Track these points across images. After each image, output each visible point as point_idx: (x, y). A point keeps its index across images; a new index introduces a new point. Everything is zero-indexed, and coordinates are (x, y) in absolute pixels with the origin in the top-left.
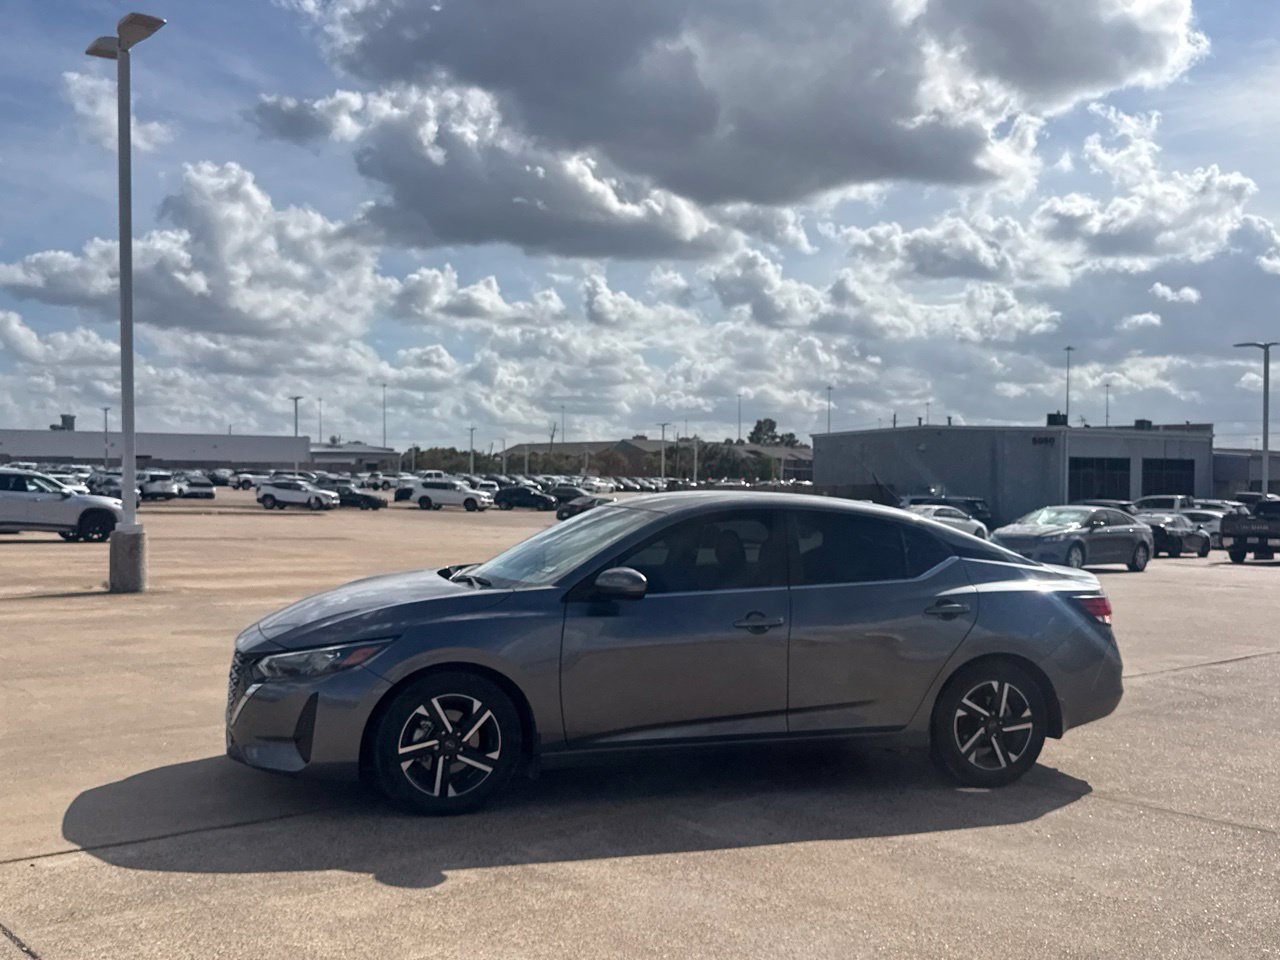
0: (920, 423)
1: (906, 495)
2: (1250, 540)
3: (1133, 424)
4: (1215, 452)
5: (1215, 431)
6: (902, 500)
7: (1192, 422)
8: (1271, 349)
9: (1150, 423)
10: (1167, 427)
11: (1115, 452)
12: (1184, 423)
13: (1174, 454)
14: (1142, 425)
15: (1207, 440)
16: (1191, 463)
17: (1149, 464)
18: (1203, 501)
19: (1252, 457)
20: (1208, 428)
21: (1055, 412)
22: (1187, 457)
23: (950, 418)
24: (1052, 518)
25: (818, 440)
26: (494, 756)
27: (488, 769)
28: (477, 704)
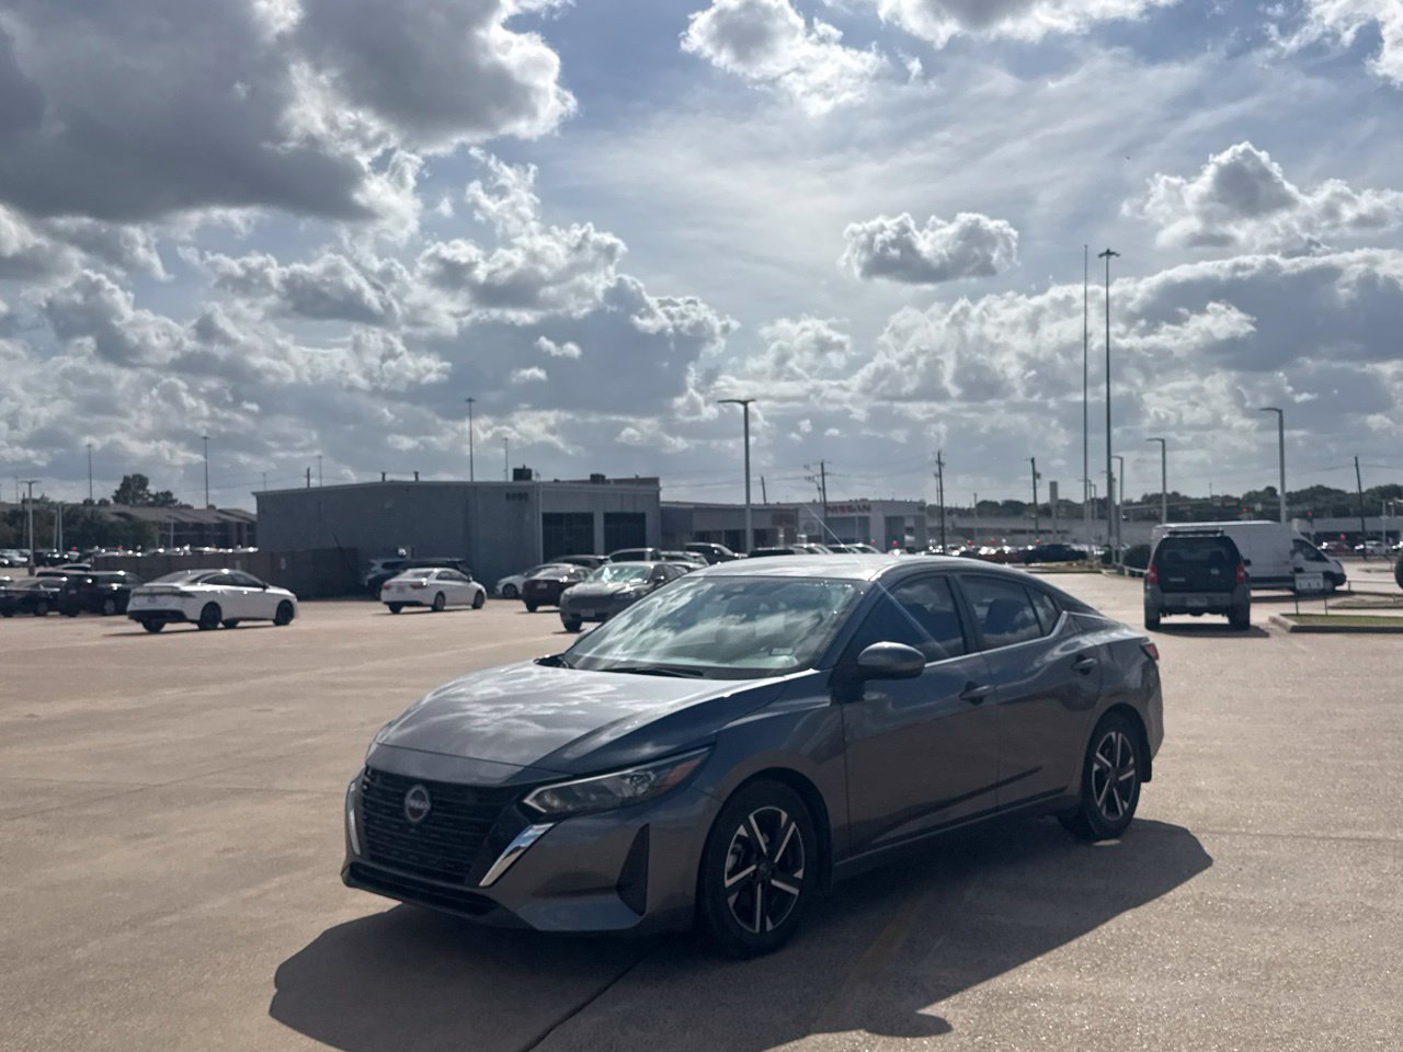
0: (383, 478)
1: (376, 557)
3: (588, 478)
4: (662, 505)
5: (662, 484)
6: (373, 565)
7: (641, 476)
9: (603, 477)
10: (618, 481)
11: (580, 507)
12: (634, 477)
13: (629, 509)
14: (597, 479)
15: (655, 493)
16: (642, 516)
17: (608, 517)
18: (666, 553)
19: (696, 509)
20: (655, 481)
21: (521, 467)
22: (639, 510)
23: (416, 474)
24: (615, 575)
25: (262, 498)
26: (799, 874)
27: (795, 891)
28: (784, 816)
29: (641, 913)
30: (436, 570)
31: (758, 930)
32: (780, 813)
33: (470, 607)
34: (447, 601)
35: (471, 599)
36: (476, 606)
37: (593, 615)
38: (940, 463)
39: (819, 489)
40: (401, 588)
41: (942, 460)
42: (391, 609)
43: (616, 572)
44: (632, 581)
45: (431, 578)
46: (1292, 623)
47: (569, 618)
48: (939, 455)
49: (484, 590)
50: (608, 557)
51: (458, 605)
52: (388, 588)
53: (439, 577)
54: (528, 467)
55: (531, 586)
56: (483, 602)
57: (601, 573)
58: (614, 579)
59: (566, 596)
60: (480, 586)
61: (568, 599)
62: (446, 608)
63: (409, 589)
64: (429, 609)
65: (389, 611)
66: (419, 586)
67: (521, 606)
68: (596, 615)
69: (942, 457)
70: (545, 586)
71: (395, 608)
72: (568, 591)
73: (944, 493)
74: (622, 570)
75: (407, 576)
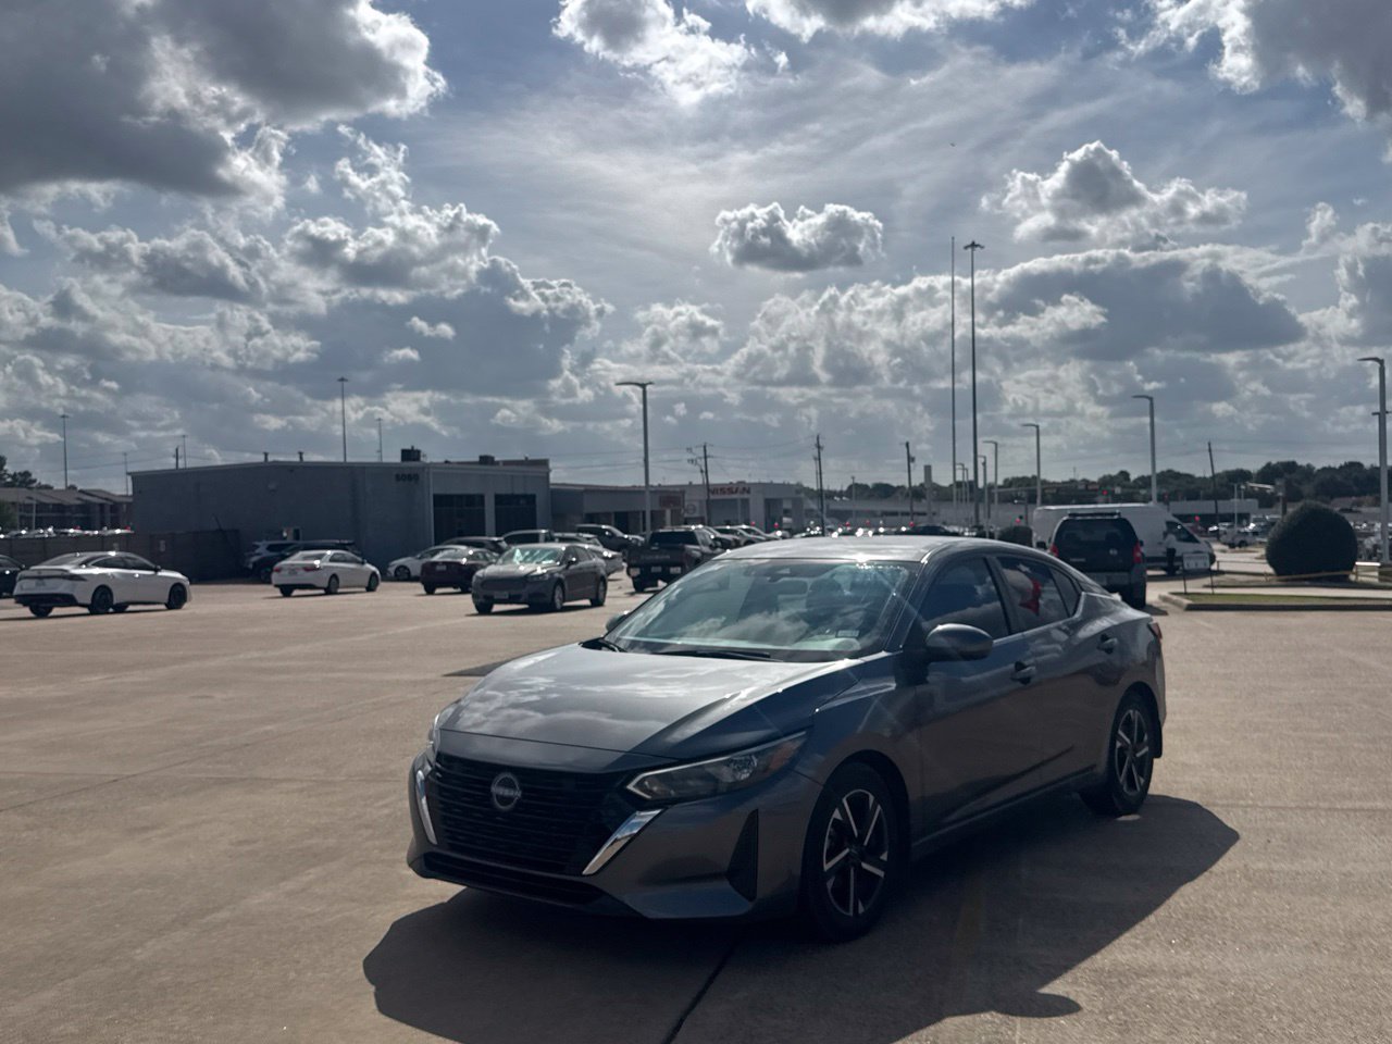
0: (266, 458)
1: (260, 540)
2: (654, 569)
3: (477, 459)
4: (552, 487)
5: (551, 465)
6: (257, 547)
7: (530, 457)
8: (648, 387)
9: (492, 458)
10: (506, 463)
11: (472, 490)
12: (523, 458)
13: (519, 491)
14: (486, 460)
15: (545, 475)
16: (532, 498)
17: (499, 499)
19: (586, 490)
20: (544, 463)
21: (408, 447)
22: (530, 492)
23: (301, 454)
24: (527, 557)
25: (138, 479)
26: (884, 857)
27: (881, 873)
28: (872, 798)
29: (751, 899)
30: (329, 552)
31: (851, 914)
32: (868, 796)
33: (364, 589)
34: (341, 583)
35: (366, 581)
36: (370, 588)
37: (507, 597)
38: (819, 447)
39: (702, 471)
40: (293, 570)
41: (821, 444)
42: (282, 592)
43: (527, 553)
44: (544, 562)
45: (323, 560)
46: (1186, 602)
47: (481, 600)
48: (818, 438)
49: (378, 572)
50: (502, 538)
51: (352, 587)
52: (278, 570)
53: (332, 560)
54: (415, 448)
55: (429, 569)
56: (377, 584)
57: (512, 555)
58: (524, 561)
59: (478, 577)
60: (373, 568)
61: (480, 581)
62: (339, 590)
63: (302, 572)
64: (322, 592)
65: (279, 594)
66: (313, 568)
67: (419, 588)
68: (510, 597)
69: (820, 440)
70: (444, 568)
71: (287, 591)
72: (479, 573)
73: (823, 476)
74: (533, 551)
75: (297, 559)
